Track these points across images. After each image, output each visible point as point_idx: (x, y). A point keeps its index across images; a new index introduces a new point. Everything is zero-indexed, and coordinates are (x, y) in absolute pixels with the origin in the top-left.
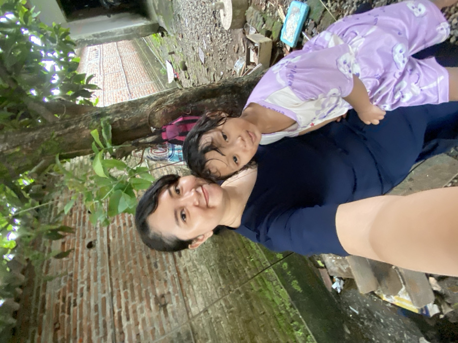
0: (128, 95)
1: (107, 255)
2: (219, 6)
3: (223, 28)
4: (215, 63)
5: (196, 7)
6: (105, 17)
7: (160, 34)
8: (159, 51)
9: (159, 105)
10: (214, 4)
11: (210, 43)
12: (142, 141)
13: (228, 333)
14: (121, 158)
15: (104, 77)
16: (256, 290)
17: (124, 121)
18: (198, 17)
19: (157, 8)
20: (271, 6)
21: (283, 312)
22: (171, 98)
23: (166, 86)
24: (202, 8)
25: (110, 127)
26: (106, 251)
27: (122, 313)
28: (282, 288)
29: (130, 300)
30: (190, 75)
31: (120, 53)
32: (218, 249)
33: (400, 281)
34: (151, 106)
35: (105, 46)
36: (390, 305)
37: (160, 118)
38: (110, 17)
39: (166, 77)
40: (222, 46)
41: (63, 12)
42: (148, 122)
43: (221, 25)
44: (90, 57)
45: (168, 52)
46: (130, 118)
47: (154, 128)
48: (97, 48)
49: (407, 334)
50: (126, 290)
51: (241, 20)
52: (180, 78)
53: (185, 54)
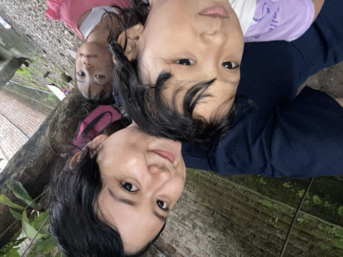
5: (37, 16)
7: (24, 65)
8: (34, 82)
9: (53, 128)
11: (72, 37)
16: (307, 250)
17: (30, 168)
18: (45, 23)
22: (60, 112)
24: (42, 12)
25: (21, 185)
28: (332, 227)
32: (232, 234)
34: (47, 135)
37: (62, 139)
42: (54, 152)
45: (43, 76)
46: (34, 161)
47: (63, 153)
53: (59, 66)
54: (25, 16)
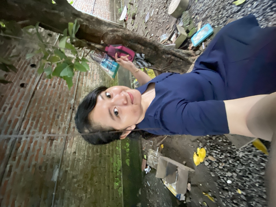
0: (91, 11)
1: (31, 96)
3: (167, 11)
4: (152, 27)
9: (113, 31)
11: (156, 14)
12: (93, 44)
13: (81, 169)
16: (107, 155)
20: (197, 18)
21: (114, 171)
22: (122, 32)
23: (117, 20)
26: (31, 94)
27: (25, 132)
28: (120, 160)
29: (33, 127)
30: (134, 24)
33: (176, 178)
34: (108, 29)
36: (166, 187)
37: (109, 38)
39: (120, 15)
40: (161, 21)
42: (102, 36)
43: (167, 9)
45: (130, 2)
46: (93, 28)
47: (103, 41)
49: (166, 204)
50: (33, 121)
51: (179, 14)
52: (127, 22)
53: (139, 10)
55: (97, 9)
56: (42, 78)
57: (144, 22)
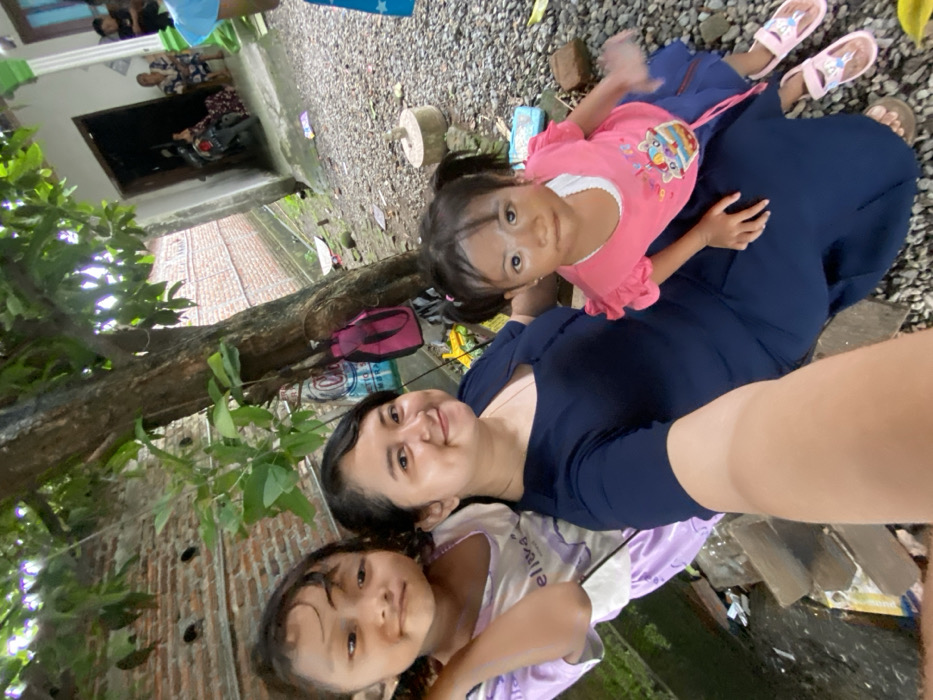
0: (245, 304)
2: (398, 135)
3: (410, 166)
4: (405, 225)
5: (358, 142)
6: (196, 182)
7: (298, 195)
8: (298, 224)
9: (321, 300)
10: (389, 132)
11: (391, 193)
12: (296, 367)
14: (262, 404)
15: (198, 286)
17: (261, 338)
18: (364, 156)
19: (289, 155)
20: (483, 121)
22: (342, 285)
24: (370, 142)
25: (237, 353)
26: (228, 641)
28: (626, 649)
30: (363, 254)
31: (224, 239)
33: (846, 555)
34: (307, 305)
35: (195, 232)
37: (325, 321)
38: (204, 180)
39: (317, 265)
40: (414, 195)
41: (115, 183)
42: (303, 332)
43: (406, 163)
44: (169, 255)
45: (317, 221)
46: (271, 331)
47: (315, 341)
48: (180, 237)
49: (901, 671)
51: (439, 149)
52: (344, 263)
53: (348, 220)
54: (342, 134)
55: (257, 294)
56: (230, 570)
57: (379, 230)
